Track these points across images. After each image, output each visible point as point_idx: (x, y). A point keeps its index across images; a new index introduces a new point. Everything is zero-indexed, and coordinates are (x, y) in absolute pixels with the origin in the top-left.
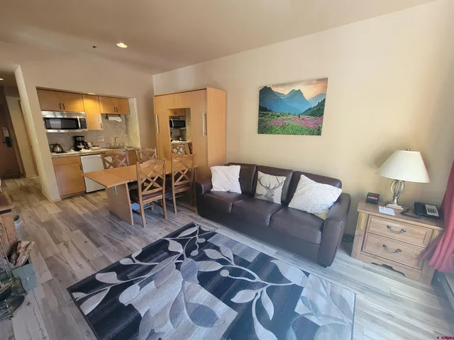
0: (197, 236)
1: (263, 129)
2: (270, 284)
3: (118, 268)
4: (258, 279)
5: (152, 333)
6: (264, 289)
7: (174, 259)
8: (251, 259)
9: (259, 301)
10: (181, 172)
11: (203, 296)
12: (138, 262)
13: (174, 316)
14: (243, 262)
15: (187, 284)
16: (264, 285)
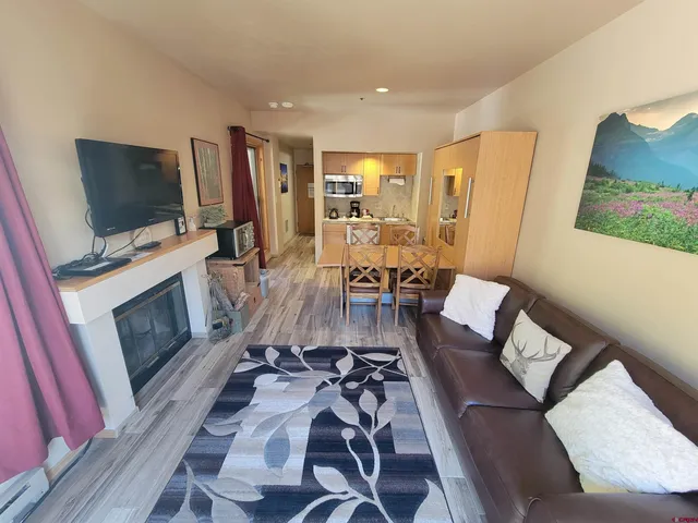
0: (379, 368)
1: (587, 218)
2: (377, 502)
3: (285, 352)
4: (372, 480)
5: (238, 424)
6: (362, 499)
7: (326, 376)
8: (402, 448)
9: (336, 503)
10: (413, 270)
11: (300, 434)
12: (301, 357)
13: (263, 427)
14: (386, 443)
15: (306, 410)
16: (370, 495)
